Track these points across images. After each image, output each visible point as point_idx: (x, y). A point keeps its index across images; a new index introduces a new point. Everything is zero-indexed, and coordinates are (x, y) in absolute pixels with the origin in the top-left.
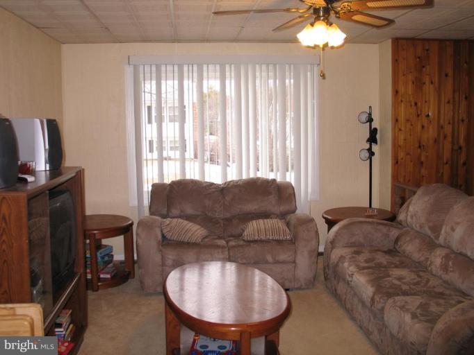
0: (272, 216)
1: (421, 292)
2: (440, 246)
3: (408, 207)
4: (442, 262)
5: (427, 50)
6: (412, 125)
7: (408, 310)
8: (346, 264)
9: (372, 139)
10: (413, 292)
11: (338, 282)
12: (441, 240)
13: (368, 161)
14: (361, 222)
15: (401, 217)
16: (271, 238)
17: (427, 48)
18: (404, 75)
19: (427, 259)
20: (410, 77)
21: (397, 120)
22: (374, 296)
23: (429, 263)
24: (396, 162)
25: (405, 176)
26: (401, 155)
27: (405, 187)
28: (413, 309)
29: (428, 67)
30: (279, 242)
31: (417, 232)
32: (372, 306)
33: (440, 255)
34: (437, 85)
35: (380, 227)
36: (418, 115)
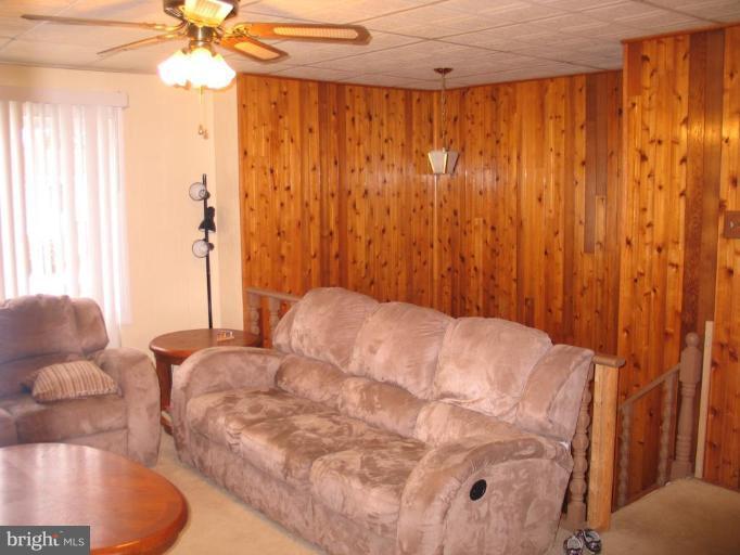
0: (70, 357)
1: (348, 443)
2: (353, 376)
3: (290, 324)
4: (362, 397)
5: (285, 94)
6: (267, 202)
7: (350, 473)
8: (221, 420)
9: (208, 225)
10: (341, 445)
11: (206, 448)
12: (353, 367)
13: (205, 259)
14: (225, 353)
15: (280, 339)
16: (83, 392)
17: (285, 89)
18: (255, 128)
19: (335, 397)
20: (263, 131)
21: (247, 196)
22: (288, 460)
23: (339, 401)
24: (248, 258)
25: (261, 279)
26: (255, 247)
27: (263, 293)
28: (358, 469)
29: (286, 118)
30: (99, 398)
31: (310, 359)
32: (286, 475)
33: (356, 389)
34: (299, 144)
35: (254, 357)
36: (275, 188)
